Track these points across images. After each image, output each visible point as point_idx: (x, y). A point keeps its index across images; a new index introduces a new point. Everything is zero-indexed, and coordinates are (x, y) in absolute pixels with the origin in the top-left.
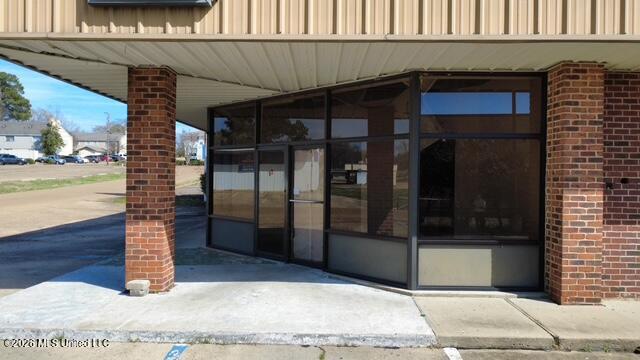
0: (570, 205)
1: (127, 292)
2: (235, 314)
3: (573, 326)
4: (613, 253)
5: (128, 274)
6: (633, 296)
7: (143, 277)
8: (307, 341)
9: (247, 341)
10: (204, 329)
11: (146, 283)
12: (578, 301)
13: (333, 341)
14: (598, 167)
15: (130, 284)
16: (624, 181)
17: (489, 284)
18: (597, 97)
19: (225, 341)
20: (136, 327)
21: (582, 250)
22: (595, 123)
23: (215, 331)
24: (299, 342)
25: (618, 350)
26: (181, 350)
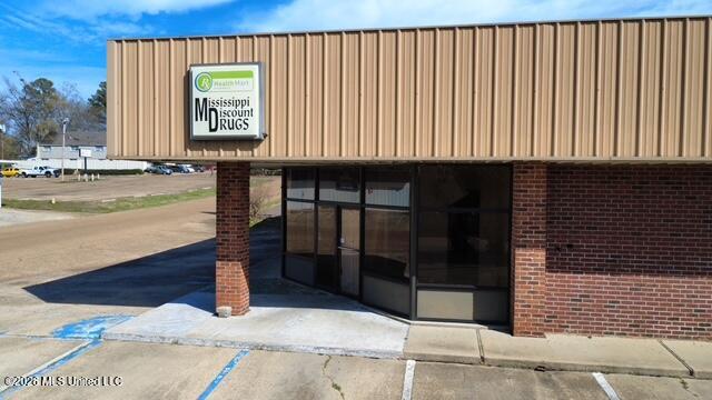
1: (217, 315)
2: (282, 333)
4: (561, 299)
5: (218, 302)
6: (575, 332)
7: (227, 304)
8: (322, 351)
9: (286, 349)
10: (260, 341)
11: (229, 309)
12: (526, 334)
13: (338, 352)
14: (541, 238)
15: (219, 309)
16: (569, 246)
19: (272, 349)
20: (220, 337)
21: (529, 297)
23: (267, 342)
24: (317, 351)
25: (523, 368)
26: (246, 352)
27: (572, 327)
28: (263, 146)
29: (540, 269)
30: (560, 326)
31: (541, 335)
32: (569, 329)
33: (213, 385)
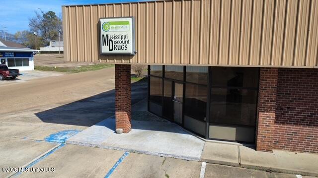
0: (261, 116)
1: (116, 132)
2: (144, 144)
3: (250, 160)
4: (281, 134)
5: (117, 127)
6: (288, 150)
7: (121, 128)
8: (162, 155)
9: (145, 153)
10: (134, 149)
11: (121, 130)
12: (263, 150)
13: (170, 156)
14: (273, 104)
15: (117, 130)
16: (288, 108)
17: (234, 140)
18: (275, 78)
19: (139, 153)
20: (116, 146)
21: (266, 133)
22: (274, 88)
23: (137, 149)
24: (160, 155)
25: (260, 170)
26: (127, 154)
27: (287, 147)
28: (135, 58)
29: (272, 119)
30: (281, 147)
31: (271, 151)
32: (285, 148)
33: (111, 172)
